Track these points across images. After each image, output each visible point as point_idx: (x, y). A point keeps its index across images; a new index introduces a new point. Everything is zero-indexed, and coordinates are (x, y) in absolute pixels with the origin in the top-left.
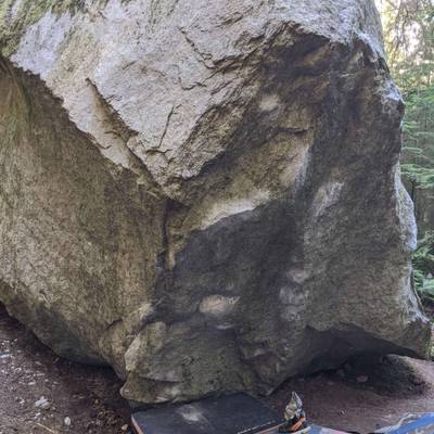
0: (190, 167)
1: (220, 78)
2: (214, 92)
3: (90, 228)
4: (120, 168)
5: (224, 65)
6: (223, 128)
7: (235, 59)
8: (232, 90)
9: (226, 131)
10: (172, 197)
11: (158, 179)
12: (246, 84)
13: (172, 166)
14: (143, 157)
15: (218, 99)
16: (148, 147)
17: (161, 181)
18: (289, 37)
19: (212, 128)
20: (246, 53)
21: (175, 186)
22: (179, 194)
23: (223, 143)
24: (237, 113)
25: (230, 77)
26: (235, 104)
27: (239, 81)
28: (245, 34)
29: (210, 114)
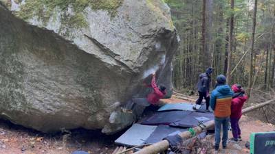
0: (140, 64)
1: (145, 40)
2: (144, 44)
3: (84, 83)
4: (112, 65)
5: (146, 37)
6: (148, 53)
7: (149, 35)
8: (149, 43)
10: (136, 72)
11: (131, 68)
13: (135, 64)
14: (124, 62)
15: (146, 45)
16: (125, 59)
18: (163, 30)
19: (145, 53)
20: (152, 34)
21: (137, 69)
23: (148, 57)
24: (151, 49)
25: (147, 40)
26: (150, 47)
27: (151, 41)
28: (151, 30)
29: (144, 50)
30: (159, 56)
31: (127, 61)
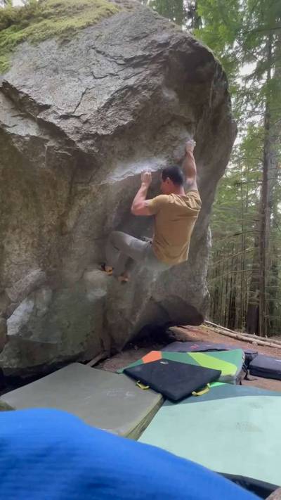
0: (105, 127)
1: (131, 70)
2: (126, 78)
4: (27, 138)
5: (135, 61)
6: (134, 103)
7: (145, 57)
8: (142, 78)
9: (137, 106)
10: (86, 151)
11: (71, 137)
12: (154, 75)
13: (87, 126)
14: (55, 122)
15: (131, 82)
16: (63, 113)
17: (75, 138)
18: (188, 47)
19: (124, 103)
20: (154, 54)
21: (89, 142)
22: (93, 148)
23: (134, 114)
24: (146, 94)
25: (136, 70)
26: (145, 87)
27: (148, 72)
28: (153, 43)
29: (123, 92)
30: (172, 132)
31: (66, 117)
